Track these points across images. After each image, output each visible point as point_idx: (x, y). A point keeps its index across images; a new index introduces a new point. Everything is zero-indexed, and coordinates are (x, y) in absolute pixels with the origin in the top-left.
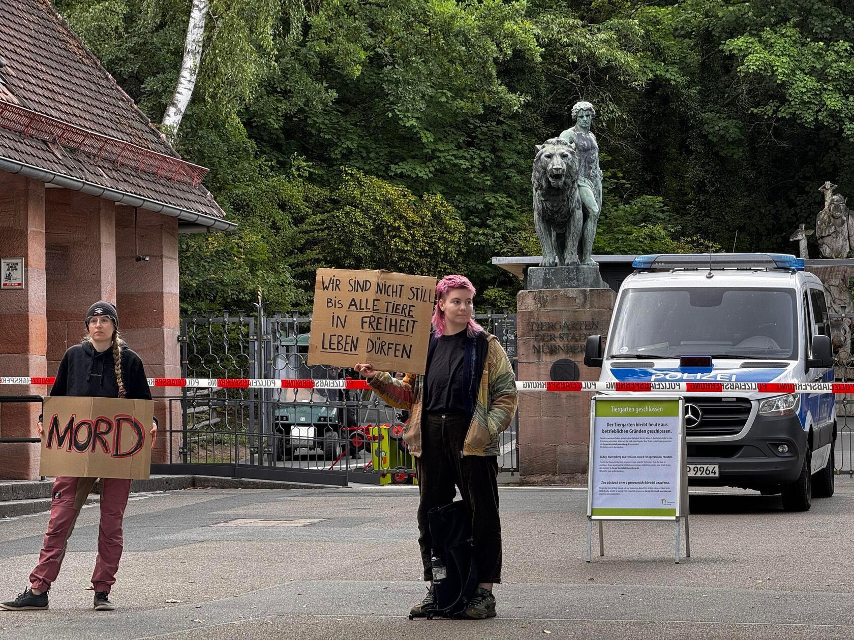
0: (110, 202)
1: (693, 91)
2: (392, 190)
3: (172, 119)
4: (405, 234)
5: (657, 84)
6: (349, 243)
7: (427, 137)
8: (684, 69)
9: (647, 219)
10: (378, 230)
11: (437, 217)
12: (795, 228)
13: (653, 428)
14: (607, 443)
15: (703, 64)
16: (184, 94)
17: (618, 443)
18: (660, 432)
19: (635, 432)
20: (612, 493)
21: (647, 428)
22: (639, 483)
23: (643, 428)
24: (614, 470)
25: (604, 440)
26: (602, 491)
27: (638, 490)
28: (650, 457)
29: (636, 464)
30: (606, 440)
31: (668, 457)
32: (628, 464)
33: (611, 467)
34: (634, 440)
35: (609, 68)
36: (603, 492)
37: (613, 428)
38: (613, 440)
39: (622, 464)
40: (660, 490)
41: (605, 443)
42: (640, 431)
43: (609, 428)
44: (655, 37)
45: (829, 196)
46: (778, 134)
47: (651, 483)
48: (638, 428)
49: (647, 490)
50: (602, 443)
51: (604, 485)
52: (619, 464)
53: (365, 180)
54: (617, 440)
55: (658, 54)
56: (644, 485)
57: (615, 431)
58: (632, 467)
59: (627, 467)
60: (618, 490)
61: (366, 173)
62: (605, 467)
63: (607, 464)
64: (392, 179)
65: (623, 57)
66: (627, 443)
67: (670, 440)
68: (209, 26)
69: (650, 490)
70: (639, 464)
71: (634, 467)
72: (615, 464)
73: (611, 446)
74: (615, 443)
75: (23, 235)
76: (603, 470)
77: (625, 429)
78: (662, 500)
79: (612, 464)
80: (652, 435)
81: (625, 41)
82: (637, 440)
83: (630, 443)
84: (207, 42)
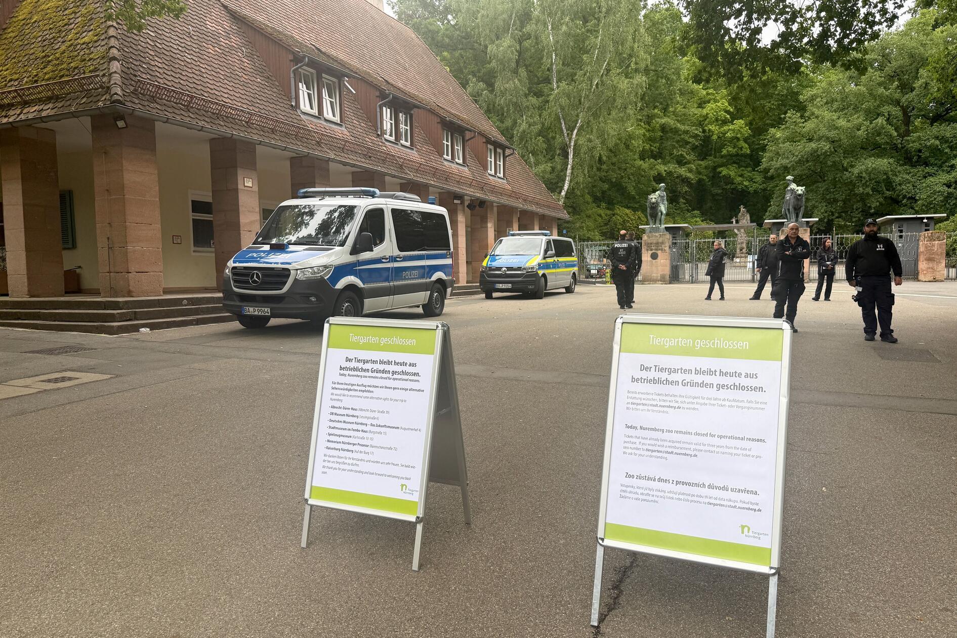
0: (537, 214)
1: (709, 183)
2: (627, 211)
3: (563, 193)
4: (631, 222)
5: (700, 181)
6: (616, 225)
7: (637, 197)
8: (708, 177)
9: (695, 217)
10: (624, 221)
11: (639, 217)
12: (732, 218)
13: (729, 381)
14: (638, 401)
15: (713, 176)
16: (566, 187)
17: (659, 403)
18: (743, 388)
19: (693, 384)
20: (644, 497)
21: (716, 380)
22: (697, 485)
23: (708, 379)
24: (649, 453)
25: (634, 395)
26: (625, 491)
27: (695, 499)
28: (721, 437)
29: (693, 447)
30: (637, 396)
31: (758, 440)
32: (677, 445)
33: (645, 447)
34: (691, 400)
35: (686, 178)
36: (628, 495)
37: (652, 375)
38: (650, 397)
39: (666, 444)
40: (738, 505)
41: (635, 401)
42: (703, 385)
43: (644, 375)
44: (700, 169)
45: (742, 209)
46: (732, 193)
47: (719, 488)
48: (699, 379)
49: (712, 501)
50: (631, 401)
51: (629, 481)
52: (660, 443)
53: (621, 209)
54: (658, 398)
55: (700, 173)
56: (705, 491)
57: (654, 381)
58: (683, 451)
59: (675, 451)
60: (655, 493)
61: (622, 207)
62: (635, 446)
63: (637, 441)
64: (628, 208)
65: (689, 175)
66: (677, 405)
67: (763, 406)
68: (573, 169)
69: (718, 502)
70: (698, 447)
71: (688, 452)
72: (653, 442)
73: (646, 408)
74: (654, 403)
75: (512, 222)
76: (629, 451)
77: (673, 377)
78: (743, 527)
79: (648, 442)
80: (723, 393)
81: (690, 171)
82: (695, 400)
83: (681, 405)
84: (572, 173)
